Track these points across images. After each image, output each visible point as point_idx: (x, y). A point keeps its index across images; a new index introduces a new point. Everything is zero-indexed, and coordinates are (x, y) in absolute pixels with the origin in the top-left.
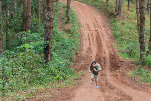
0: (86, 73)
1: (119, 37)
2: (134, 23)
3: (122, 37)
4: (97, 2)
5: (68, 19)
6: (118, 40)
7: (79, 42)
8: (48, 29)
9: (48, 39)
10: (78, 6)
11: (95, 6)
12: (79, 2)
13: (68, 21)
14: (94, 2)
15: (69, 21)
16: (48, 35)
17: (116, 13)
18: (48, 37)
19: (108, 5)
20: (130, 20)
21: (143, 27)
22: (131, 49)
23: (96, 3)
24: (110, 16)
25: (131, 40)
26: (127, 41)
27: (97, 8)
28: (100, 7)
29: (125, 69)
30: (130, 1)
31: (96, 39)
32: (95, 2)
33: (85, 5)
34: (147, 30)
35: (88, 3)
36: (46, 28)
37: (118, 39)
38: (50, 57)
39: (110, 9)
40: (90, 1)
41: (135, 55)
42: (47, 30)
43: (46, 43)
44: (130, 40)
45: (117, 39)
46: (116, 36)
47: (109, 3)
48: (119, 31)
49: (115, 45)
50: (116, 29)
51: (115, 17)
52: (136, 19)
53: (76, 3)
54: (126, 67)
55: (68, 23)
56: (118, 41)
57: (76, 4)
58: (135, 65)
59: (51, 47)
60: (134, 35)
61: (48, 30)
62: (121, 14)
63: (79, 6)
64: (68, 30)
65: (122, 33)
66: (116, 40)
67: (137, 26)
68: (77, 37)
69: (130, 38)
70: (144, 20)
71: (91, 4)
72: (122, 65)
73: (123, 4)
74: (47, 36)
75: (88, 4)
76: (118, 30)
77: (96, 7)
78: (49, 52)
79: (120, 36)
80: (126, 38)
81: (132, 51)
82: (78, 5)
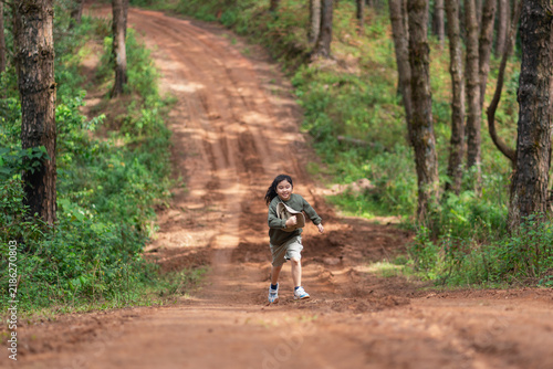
0: (203, 276)
1: (330, 137)
2: (385, 80)
3: (341, 137)
4: (232, 10)
5: (121, 77)
6: (327, 148)
7: (170, 165)
8: (36, 96)
9: (39, 139)
10: (159, 29)
11: (226, 24)
12: (160, 15)
13: (121, 86)
14: (224, 11)
15: (125, 86)
16: (38, 122)
17: (313, 45)
18: (36, 127)
19: (277, 18)
20: (370, 71)
21: (422, 84)
22: (380, 180)
23: (231, 13)
24: (287, 59)
25: (377, 144)
26: (361, 150)
27: (235, 32)
28: (245, 28)
29: (363, 251)
30: (363, 4)
31: (237, 150)
32: (225, 7)
33: (186, 22)
34: (438, 105)
35: (198, 14)
36: (26, 90)
37: (327, 143)
38: (49, 212)
39: (287, 32)
40: (205, 7)
41: (396, 198)
42: (33, 101)
43: (33, 153)
44: (372, 148)
45: (320, 144)
46: (319, 135)
47: (283, 9)
48: (328, 113)
49: (313, 167)
50: (316, 107)
51: (310, 62)
52: (392, 67)
53: (151, 17)
54: (365, 245)
55: (122, 92)
56: (328, 151)
57: (150, 21)
58: (402, 237)
59: (51, 168)
60: (389, 126)
61: (37, 102)
62: (332, 46)
63: (165, 28)
64: (125, 119)
65: (340, 121)
66: (318, 151)
67: (399, 92)
68: (161, 146)
69: (373, 140)
70: (425, 57)
71: (212, 17)
72: (350, 240)
73: (336, 11)
74: (34, 127)
75: (197, 18)
76: (322, 110)
77: (229, 28)
78: (44, 193)
79: (332, 134)
80: (359, 141)
81: (383, 184)
82: (158, 26)
